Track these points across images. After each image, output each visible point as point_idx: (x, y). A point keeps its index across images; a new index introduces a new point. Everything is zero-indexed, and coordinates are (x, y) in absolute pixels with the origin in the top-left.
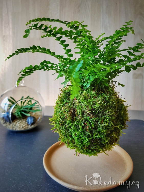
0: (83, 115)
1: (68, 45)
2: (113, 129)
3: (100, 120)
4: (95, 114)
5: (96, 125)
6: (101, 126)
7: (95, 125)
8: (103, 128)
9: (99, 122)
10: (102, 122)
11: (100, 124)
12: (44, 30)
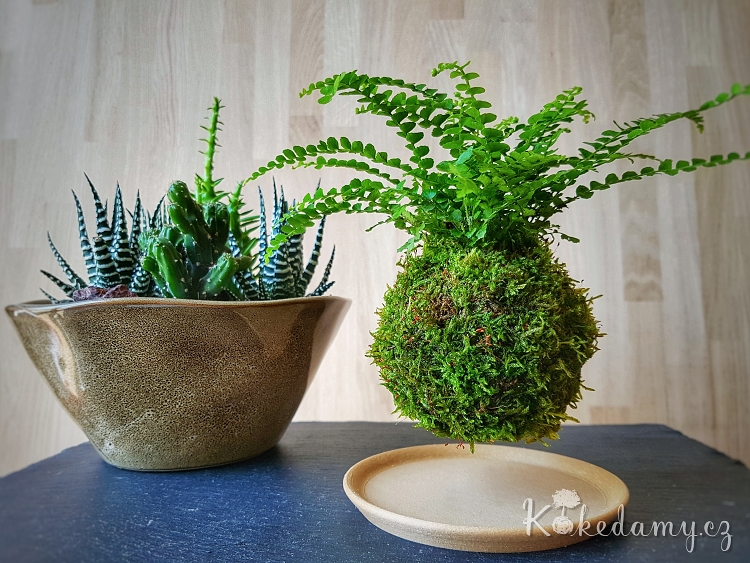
0: (472, 308)
1: (420, 136)
2: (557, 349)
3: (521, 322)
4: (506, 305)
5: (510, 334)
6: (523, 335)
7: (507, 334)
8: (529, 343)
9: (517, 328)
10: (524, 325)
11: (521, 330)
12: (363, 93)
